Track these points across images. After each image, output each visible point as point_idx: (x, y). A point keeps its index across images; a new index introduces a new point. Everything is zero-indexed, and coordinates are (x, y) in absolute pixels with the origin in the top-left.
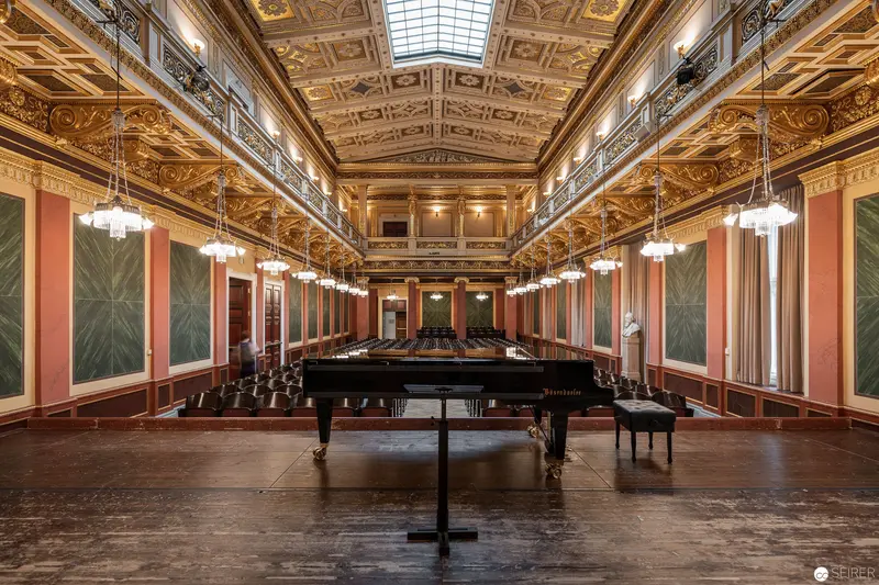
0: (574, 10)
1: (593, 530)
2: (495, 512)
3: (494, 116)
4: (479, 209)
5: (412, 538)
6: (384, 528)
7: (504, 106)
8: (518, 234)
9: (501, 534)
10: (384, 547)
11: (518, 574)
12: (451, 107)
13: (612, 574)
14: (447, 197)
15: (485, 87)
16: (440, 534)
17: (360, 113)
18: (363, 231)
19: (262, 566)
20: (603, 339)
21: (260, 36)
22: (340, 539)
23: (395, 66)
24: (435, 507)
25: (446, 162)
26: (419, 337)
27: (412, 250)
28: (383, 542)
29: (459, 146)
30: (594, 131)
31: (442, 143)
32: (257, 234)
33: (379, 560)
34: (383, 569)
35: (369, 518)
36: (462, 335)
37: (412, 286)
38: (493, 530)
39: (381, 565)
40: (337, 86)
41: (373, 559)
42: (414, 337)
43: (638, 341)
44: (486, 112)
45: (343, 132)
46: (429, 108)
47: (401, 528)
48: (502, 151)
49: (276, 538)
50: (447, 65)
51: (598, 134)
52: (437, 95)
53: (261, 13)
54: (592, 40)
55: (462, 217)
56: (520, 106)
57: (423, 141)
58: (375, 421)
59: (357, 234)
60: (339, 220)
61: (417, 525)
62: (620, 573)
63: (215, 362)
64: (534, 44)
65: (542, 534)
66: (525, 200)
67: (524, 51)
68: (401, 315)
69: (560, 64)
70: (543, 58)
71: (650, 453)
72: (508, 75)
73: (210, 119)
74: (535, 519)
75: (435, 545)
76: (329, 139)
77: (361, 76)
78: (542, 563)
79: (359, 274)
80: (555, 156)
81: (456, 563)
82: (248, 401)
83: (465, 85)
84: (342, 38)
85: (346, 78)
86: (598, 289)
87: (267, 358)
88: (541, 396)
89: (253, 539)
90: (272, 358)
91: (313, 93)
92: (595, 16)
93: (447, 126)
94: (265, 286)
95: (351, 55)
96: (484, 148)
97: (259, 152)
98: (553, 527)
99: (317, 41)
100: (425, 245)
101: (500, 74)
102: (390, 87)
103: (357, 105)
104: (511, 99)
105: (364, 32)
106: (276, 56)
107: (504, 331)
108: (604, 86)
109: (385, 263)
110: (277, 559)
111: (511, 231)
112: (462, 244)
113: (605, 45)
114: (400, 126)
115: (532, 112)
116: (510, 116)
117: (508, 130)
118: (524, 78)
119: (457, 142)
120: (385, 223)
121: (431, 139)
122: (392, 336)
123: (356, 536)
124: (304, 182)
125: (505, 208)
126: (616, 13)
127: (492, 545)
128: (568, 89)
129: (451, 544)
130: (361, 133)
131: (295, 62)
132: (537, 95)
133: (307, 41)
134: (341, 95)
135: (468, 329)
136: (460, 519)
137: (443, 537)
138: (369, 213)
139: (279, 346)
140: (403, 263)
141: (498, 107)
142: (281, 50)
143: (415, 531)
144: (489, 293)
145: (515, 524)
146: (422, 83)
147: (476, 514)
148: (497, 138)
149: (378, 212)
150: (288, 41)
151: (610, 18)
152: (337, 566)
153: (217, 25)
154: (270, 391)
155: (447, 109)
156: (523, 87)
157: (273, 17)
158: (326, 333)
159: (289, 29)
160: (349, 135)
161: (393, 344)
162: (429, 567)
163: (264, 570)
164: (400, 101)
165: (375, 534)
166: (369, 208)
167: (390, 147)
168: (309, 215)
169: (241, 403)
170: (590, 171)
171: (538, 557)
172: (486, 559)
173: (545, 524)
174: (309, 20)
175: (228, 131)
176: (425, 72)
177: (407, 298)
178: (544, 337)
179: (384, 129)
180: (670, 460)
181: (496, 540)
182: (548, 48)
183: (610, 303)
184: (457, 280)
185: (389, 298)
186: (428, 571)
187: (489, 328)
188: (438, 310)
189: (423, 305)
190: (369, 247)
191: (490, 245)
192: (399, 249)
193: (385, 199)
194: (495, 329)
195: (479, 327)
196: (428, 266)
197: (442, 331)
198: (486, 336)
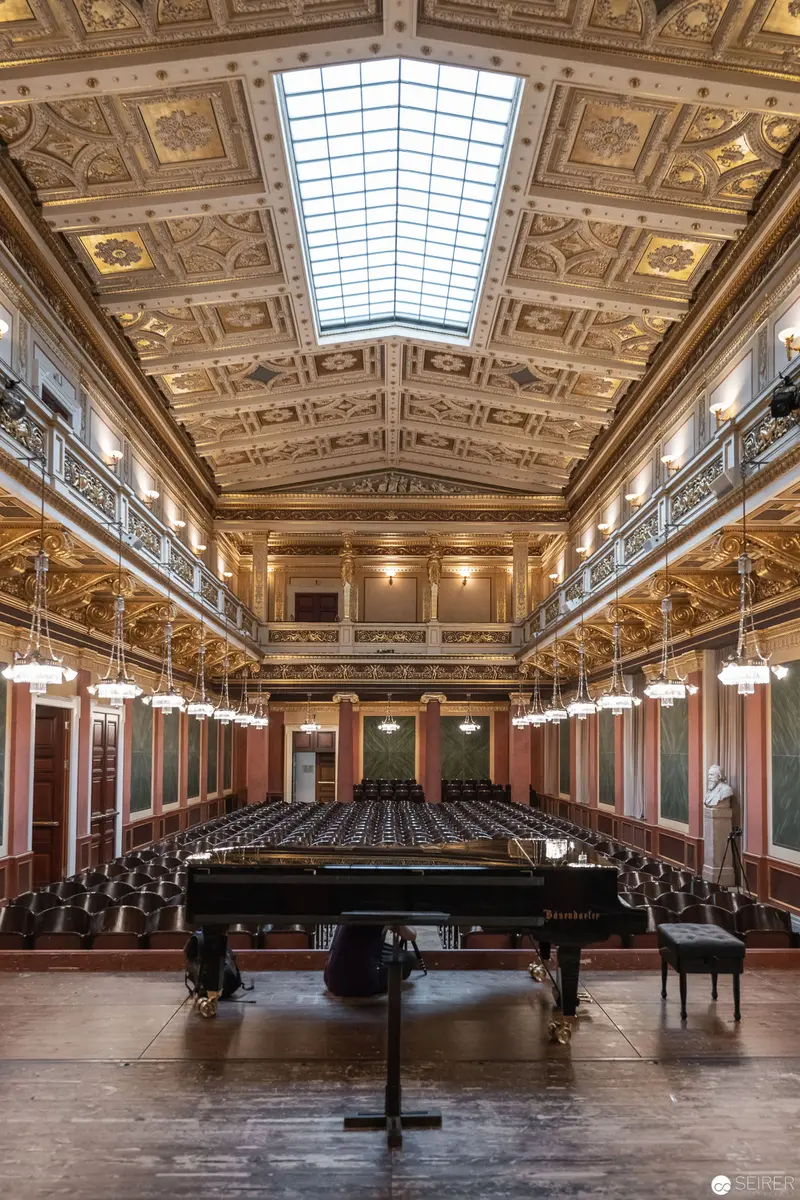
0: (620, 263)
1: (605, 1114)
2: (469, 1091)
3: (491, 419)
4: (465, 572)
5: (351, 1124)
6: (312, 1112)
7: (506, 406)
8: (532, 619)
9: (474, 1119)
10: (312, 1137)
11: (492, 1170)
12: (415, 403)
13: (618, 1168)
14: (408, 550)
15: (474, 375)
16: (389, 1120)
17: (259, 414)
18: (260, 611)
19: (148, 1162)
20: (675, 807)
21: (93, 295)
22: (249, 1127)
23: (321, 342)
24: (383, 1084)
25: (407, 493)
26: (357, 798)
27: (347, 645)
28: (310, 1131)
29: (431, 465)
30: (658, 454)
31: (401, 460)
32: (82, 629)
33: (305, 1152)
34: (310, 1164)
35: (288, 1100)
36: (433, 795)
37: (345, 707)
38: (464, 1115)
39: (310, 1159)
40: (221, 372)
41: (298, 1152)
42: (348, 797)
43: (729, 813)
44: (477, 413)
45: (228, 444)
46: (378, 405)
47: (336, 1111)
48: (505, 475)
49: (162, 1127)
50: (409, 340)
51: (664, 460)
52: (393, 385)
53: (99, 262)
54: (652, 308)
55: (434, 588)
56: (534, 405)
57: (368, 457)
58: (289, 955)
59: (249, 619)
60: (221, 598)
61: (358, 1109)
62: (628, 1167)
63: (10, 851)
64: (556, 312)
65: (531, 1119)
66: (546, 556)
67: (541, 320)
68: (325, 758)
69: (600, 342)
70: (572, 333)
71: (713, 1007)
72: (512, 357)
73: (25, 463)
74: (525, 1100)
75: (382, 1135)
76: (204, 454)
77: (264, 356)
78: (526, 1155)
79: (253, 688)
80: (596, 486)
81: (411, 1156)
82: (78, 921)
83: (441, 370)
84: (232, 299)
85: (237, 359)
86: (666, 722)
87: (94, 840)
88: (541, 922)
89: (128, 1127)
90: (102, 840)
91: (179, 382)
92: (656, 271)
93: (409, 433)
94: (93, 716)
95: (247, 324)
96: (475, 469)
97: (95, 501)
98: (547, 1110)
99: (192, 304)
100: (368, 636)
101: (500, 355)
102: (313, 373)
103: (252, 402)
104: (520, 393)
105: (272, 290)
106: (120, 327)
107: (509, 787)
108: (675, 379)
109: (299, 668)
110: (167, 1152)
111: (521, 613)
112: (434, 635)
113: (674, 316)
114: (327, 434)
115: (554, 414)
116: (517, 419)
117: (515, 442)
118: (540, 362)
119: (427, 459)
120: (298, 596)
121: (380, 455)
122: (309, 796)
123: (273, 1123)
124: (165, 541)
125: (510, 570)
126: (690, 268)
127: (461, 1134)
128: (614, 382)
129: (404, 1133)
130: (260, 446)
131: (151, 335)
132: (564, 389)
133: (173, 305)
134: (227, 384)
135: (444, 783)
136: (417, 1099)
137: (394, 1123)
138: (270, 578)
139: (113, 818)
140: (330, 667)
141: (496, 404)
142: (130, 317)
143: (355, 1115)
144: (483, 721)
145: (494, 1108)
146: (367, 365)
147: (441, 1094)
148: (497, 454)
149: (287, 577)
150: (142, 306)
151: (682, 275)
152: (249, 1160)
153: (28, 289)
154: (111, 903)
155: (408, 406)
156: (540, 376)
157: (118, 267)
158: (193, 791)
159: (142, 286)
160: (239, 448)
161: (311, 813)
162: (375, 1162)
163: (151, 1165)
164: (328, 395)
165: (299, 1120)
166: (271, 569)
167: (309, 466)
168: (173, 597)
169: (66, 925)
170: (647, 529)
171: (523, 1147)
172: (451, 1151)
173: (536, 1106)
174: (178, 271)
175: (50, 475)
176: (372, 350)
177: (336, 729)
178: (578, 800)
179: (301, 439)
180: (738, 1017)
181: (466, 1127)
182: (579, 316)
183: (685, 746)
184: (425, 698)
185: (304, 728)
186: (373, 1165)
187: (482, 782)
188: (391, 749)
189: (364, 740)
190: (270, 640)
191: (483, 637)
192: (324, 644)
193: (299, 553)
194: (493, 783)
195: (464, 779)
196: (375, 673)
197: (399, 788)
198: (477, 796)
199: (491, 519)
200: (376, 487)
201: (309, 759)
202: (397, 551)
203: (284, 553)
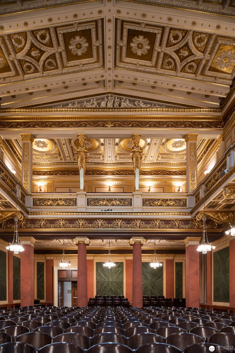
27: (81, 207)
37: (82, 249)
109: (52, 222)
111: (193, 187)
112: (137, 200)
119: (133, 75)
121: (101, 73)
140: (71, 220)
184: (132, 241)
187: (159, 297)
188: (110, 280)
189: (96, 275)
190: (34, 205)
191: (169, 202)
192: (67, 207)
193: (61, 174)
194: (165, 298)
195: (150, 296)
196: (100, 225)
197: (115, 300)
198: (159, 305)
199: (172, 126)
200: (99, 104)
201: (68, 286)
202: (113, 173)
203: (52, 175)
